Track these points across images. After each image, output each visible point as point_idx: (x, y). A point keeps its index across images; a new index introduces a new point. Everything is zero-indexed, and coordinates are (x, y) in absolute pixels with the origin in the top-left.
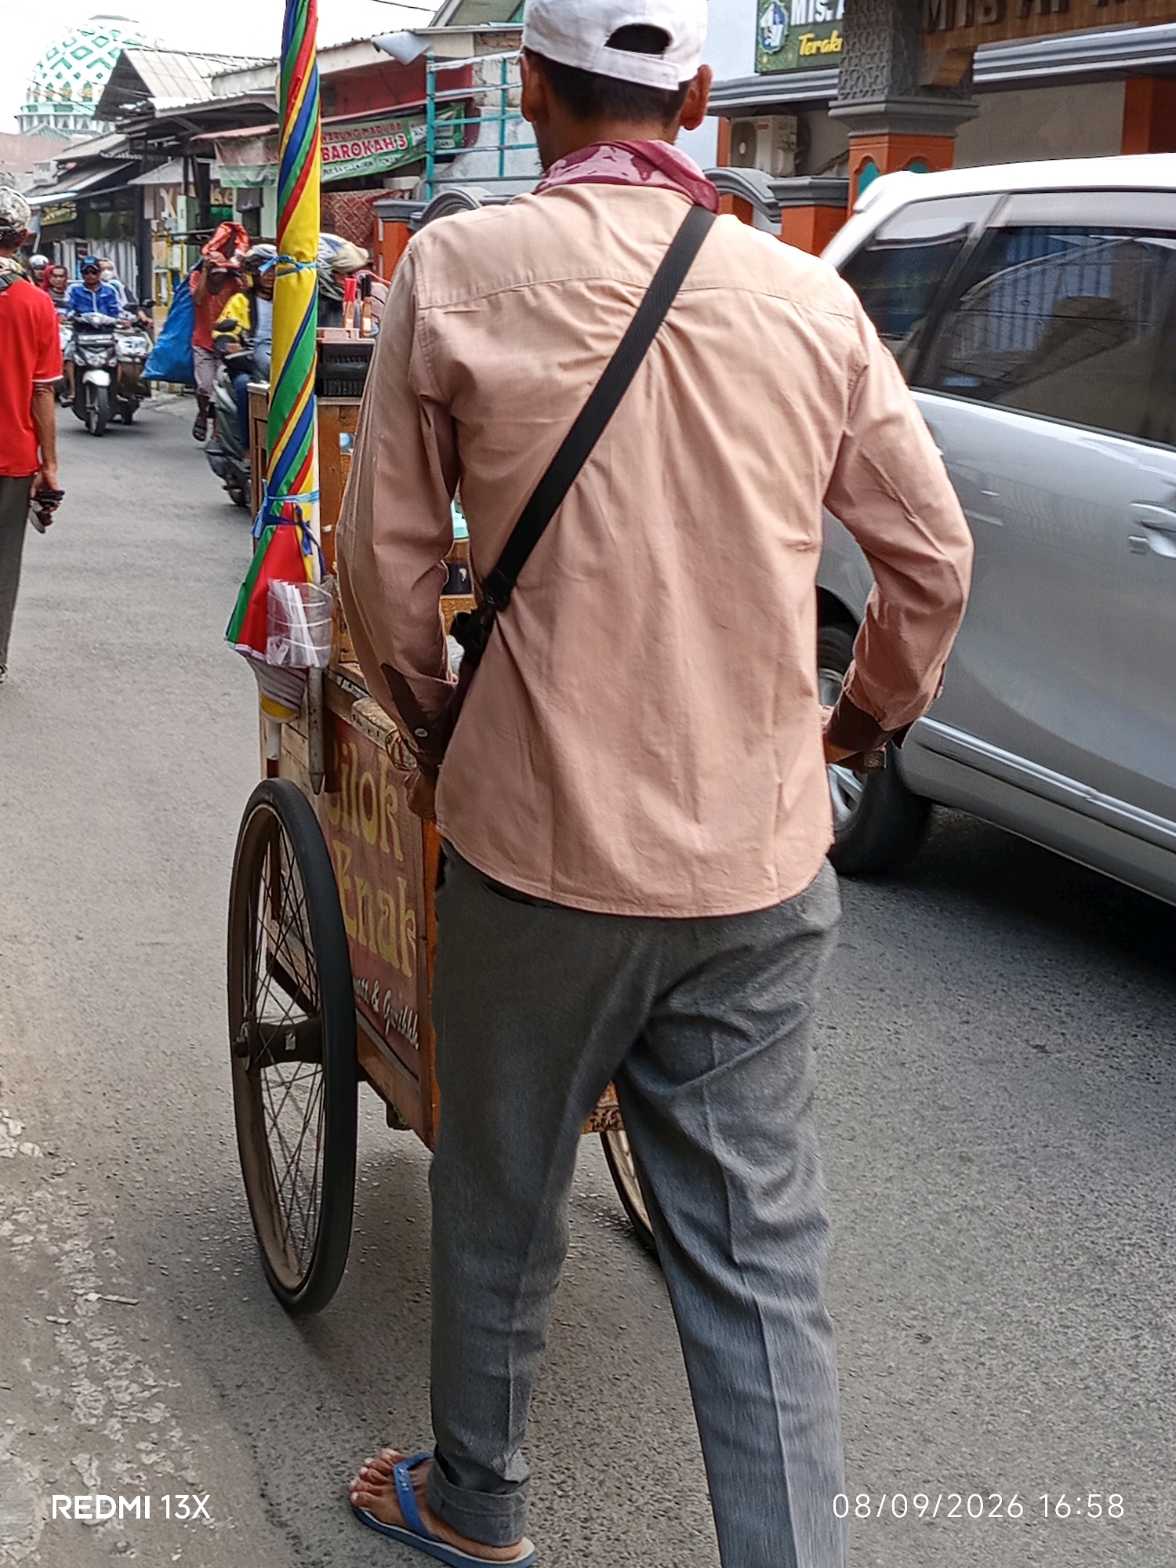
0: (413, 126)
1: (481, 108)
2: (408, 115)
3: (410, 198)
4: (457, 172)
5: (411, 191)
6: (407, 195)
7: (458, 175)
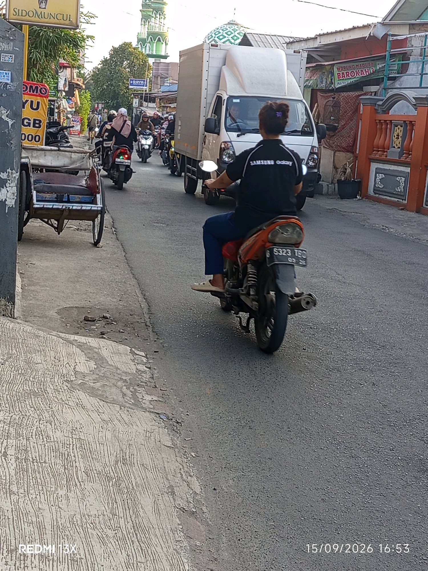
0: (378, 64)
1: (411, 57)
2: (377, 60)
3: (375, 95)
4: (397, 84)
5: (376, 92)
6: (373, 94)
7: (398, 86)
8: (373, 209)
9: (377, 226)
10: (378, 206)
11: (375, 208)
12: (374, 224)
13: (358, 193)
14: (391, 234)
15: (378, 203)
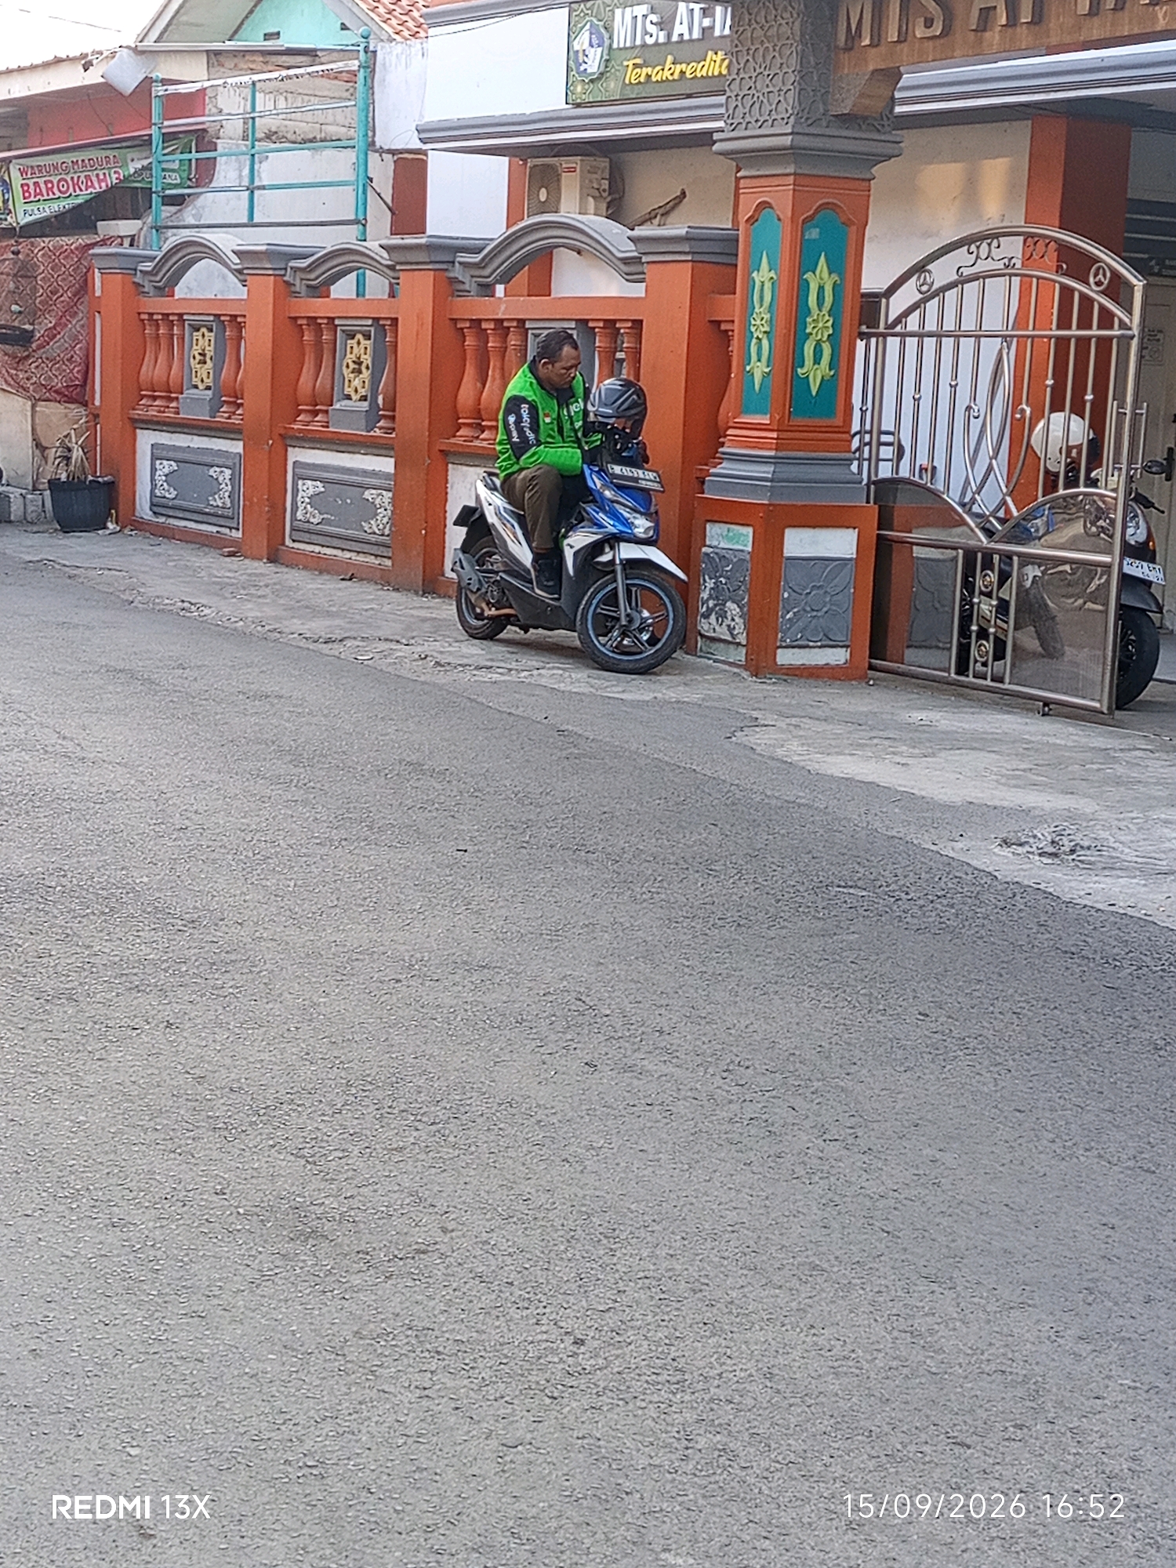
0: (133, 160)
1: (218, 141)
2: (128, 147)
3: (131, 245)
4: (189, 216)
5: (133, 237)
6: (127, 242)
7: (191, 221)
8: (154, 556)
9: (167, 601)
10: (167, 548)
11: (160, 555)
12: (158, 597)
13: (111, 515)
14: (206, 621)
15: (165, 540)
